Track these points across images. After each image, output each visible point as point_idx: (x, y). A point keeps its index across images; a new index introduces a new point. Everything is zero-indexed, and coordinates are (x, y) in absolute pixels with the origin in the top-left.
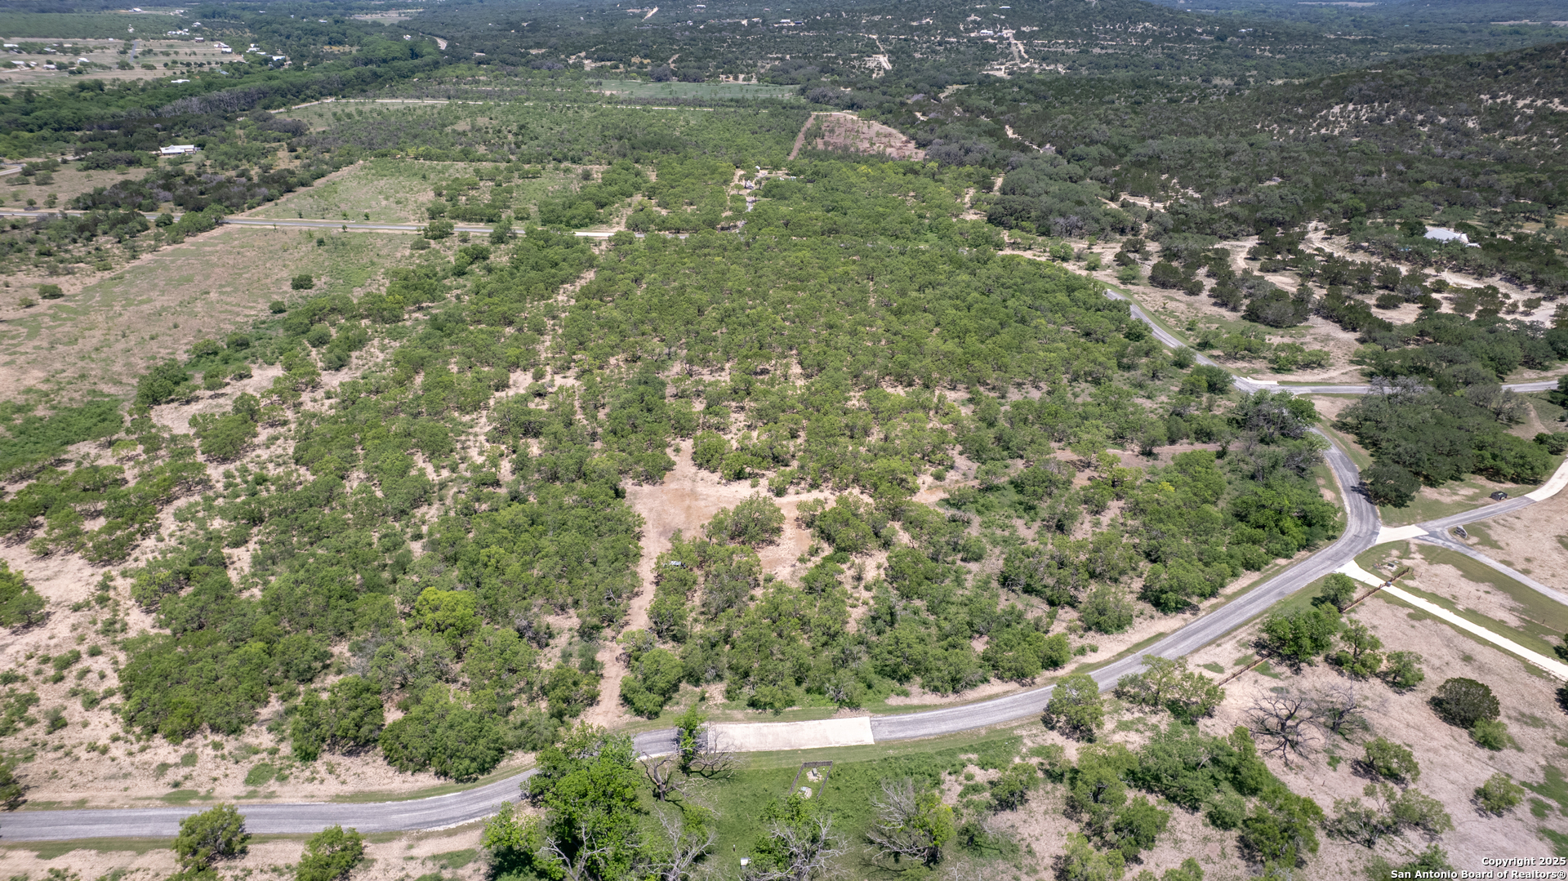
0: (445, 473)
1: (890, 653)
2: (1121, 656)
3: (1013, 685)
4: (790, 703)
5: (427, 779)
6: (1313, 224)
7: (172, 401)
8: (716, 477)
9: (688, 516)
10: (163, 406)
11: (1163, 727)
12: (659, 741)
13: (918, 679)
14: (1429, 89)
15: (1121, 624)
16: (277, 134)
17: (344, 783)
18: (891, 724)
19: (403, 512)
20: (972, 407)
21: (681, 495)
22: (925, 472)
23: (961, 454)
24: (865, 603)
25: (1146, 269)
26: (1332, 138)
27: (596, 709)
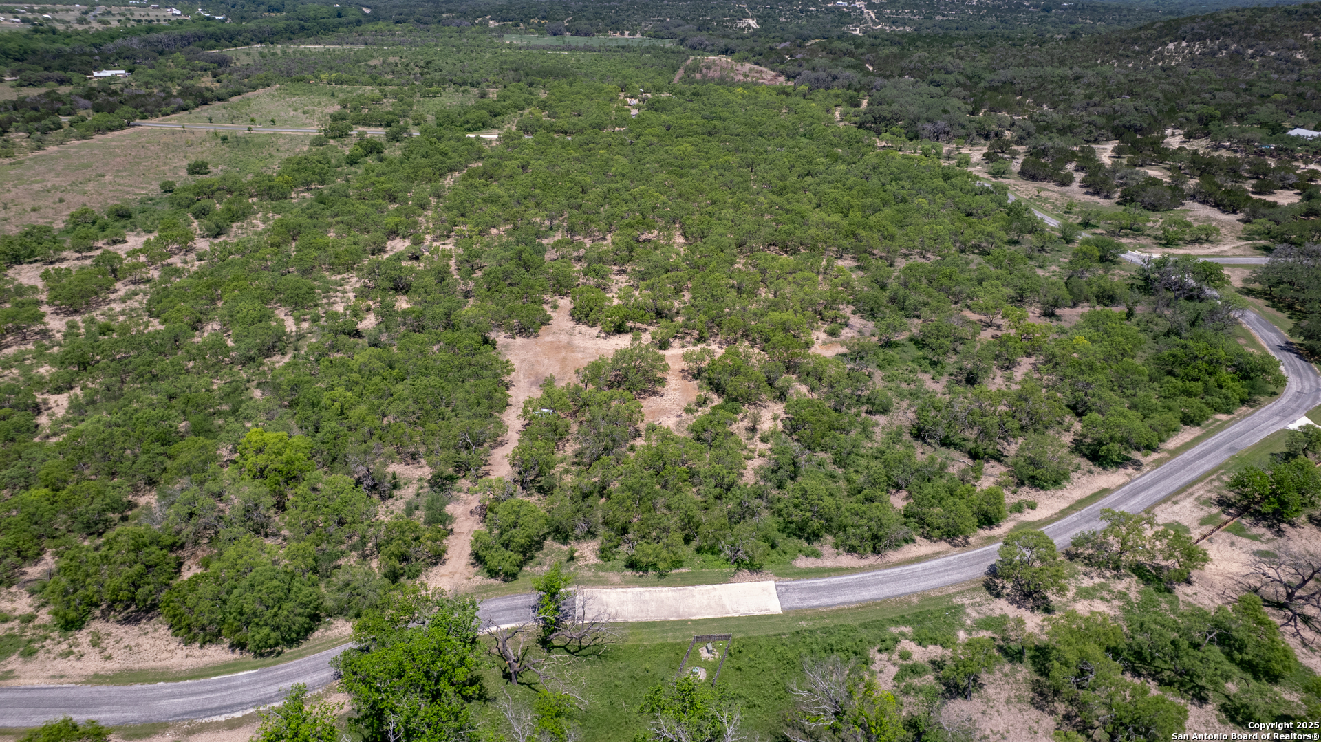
0: (305, 325)
1: (796, 506)
2: (1063, 513)
3: (943, 546)
4: (677, 564)
5: (218, 653)
6: (1169, 131)
7: (36, 261)
8: (595, 331)
9: (563, 367)
10: (25, 266)
11: (1133, 595)
12: (515, 608)
13: (830, 538)
14: (1257, 27)
15: (1058, 480)
16: (203, 64)
17: (109, 658)
18: (801, 590)
19: (252, 359)
20: (861, 273)
21: (557, 348)
22: (818, 329)
23: (854, 313)
24: (761, 455)
25: (1016, 166)
26: (1171, 68)
27: (442, 569)
